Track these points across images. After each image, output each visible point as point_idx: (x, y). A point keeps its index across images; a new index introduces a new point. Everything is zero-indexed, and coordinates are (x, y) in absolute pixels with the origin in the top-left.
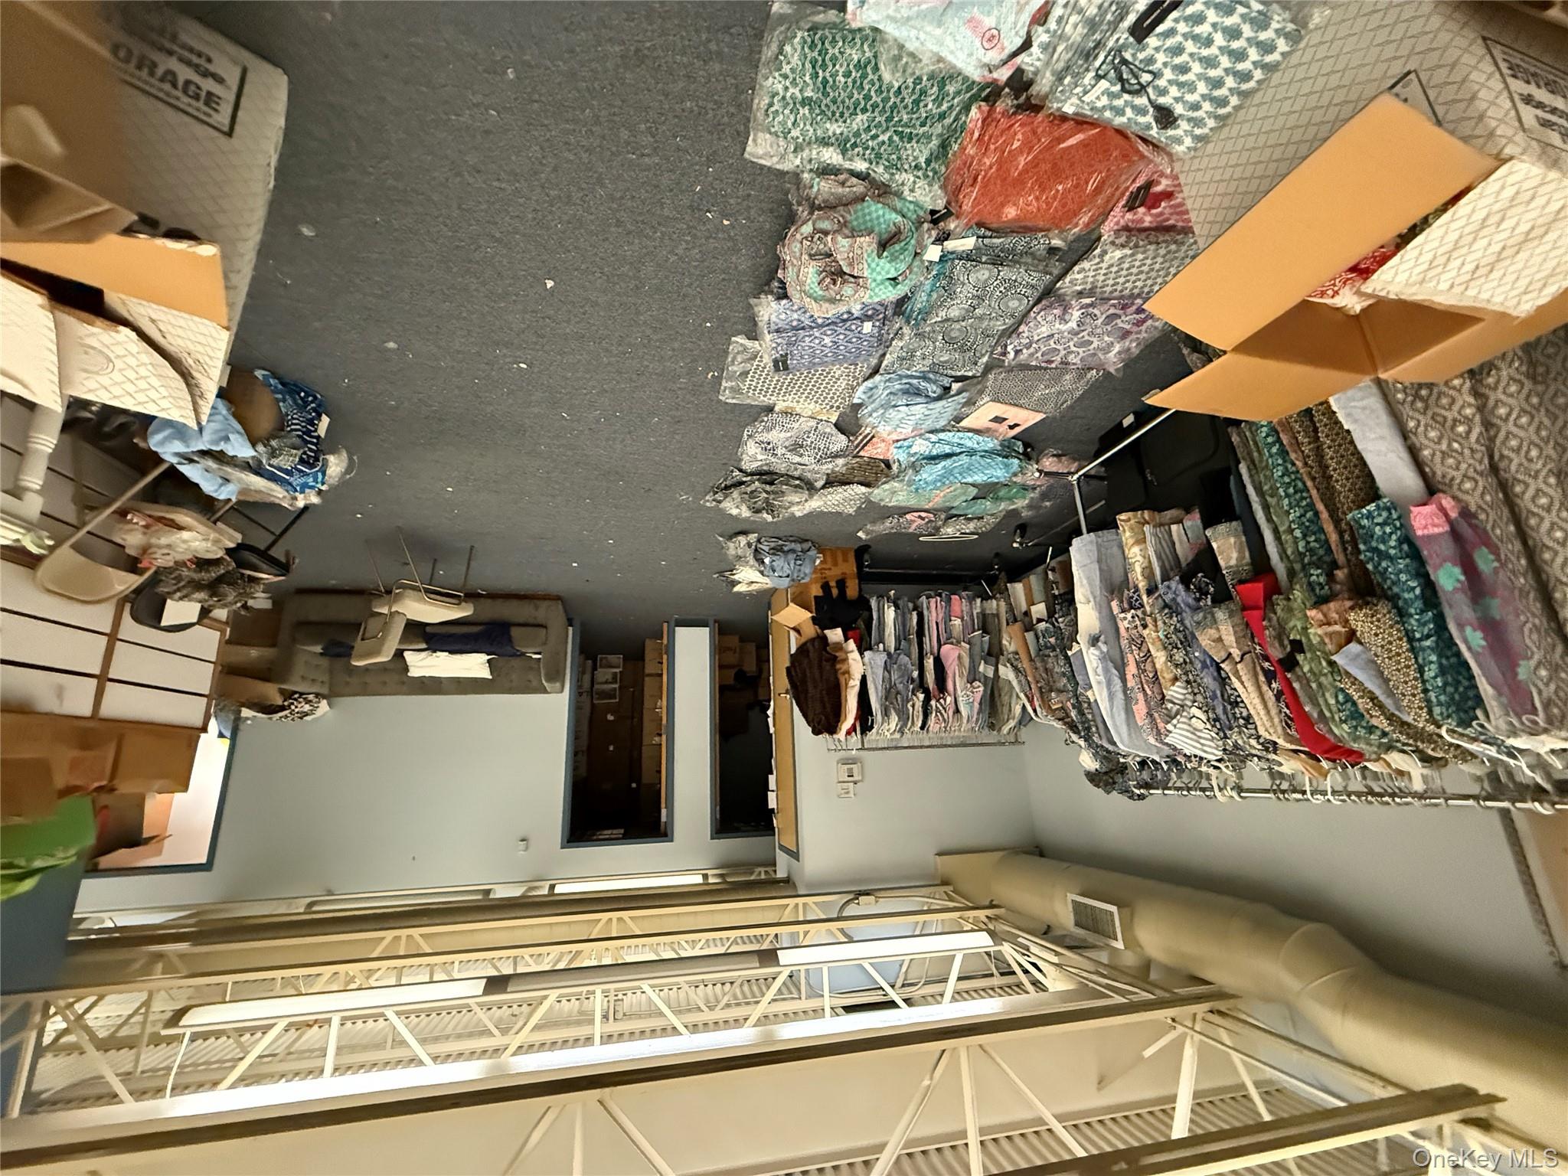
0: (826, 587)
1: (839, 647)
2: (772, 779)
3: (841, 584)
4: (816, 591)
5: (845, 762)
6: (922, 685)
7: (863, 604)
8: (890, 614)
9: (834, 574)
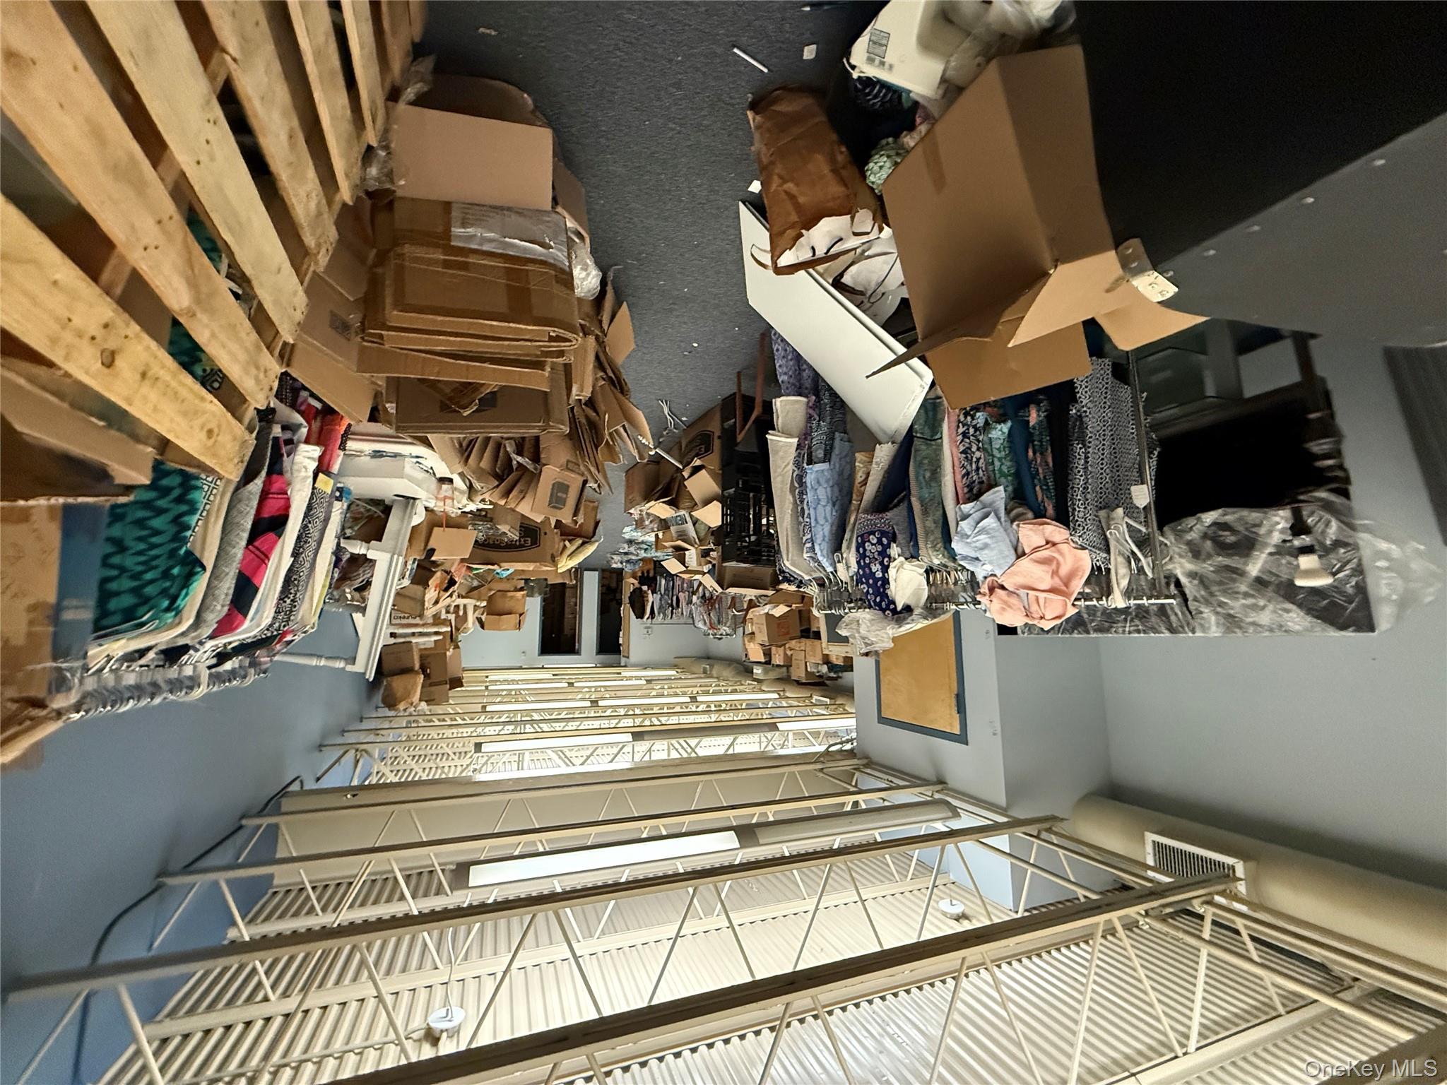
0: (643, 573)
1: (645, 592)
2: (621, 633)
3: (648, 572)
4: (640, 574)
5: (646, 628)
6: (672, 605)
7: (655, 579)
8: (663, 582)
9: (646, 568)
